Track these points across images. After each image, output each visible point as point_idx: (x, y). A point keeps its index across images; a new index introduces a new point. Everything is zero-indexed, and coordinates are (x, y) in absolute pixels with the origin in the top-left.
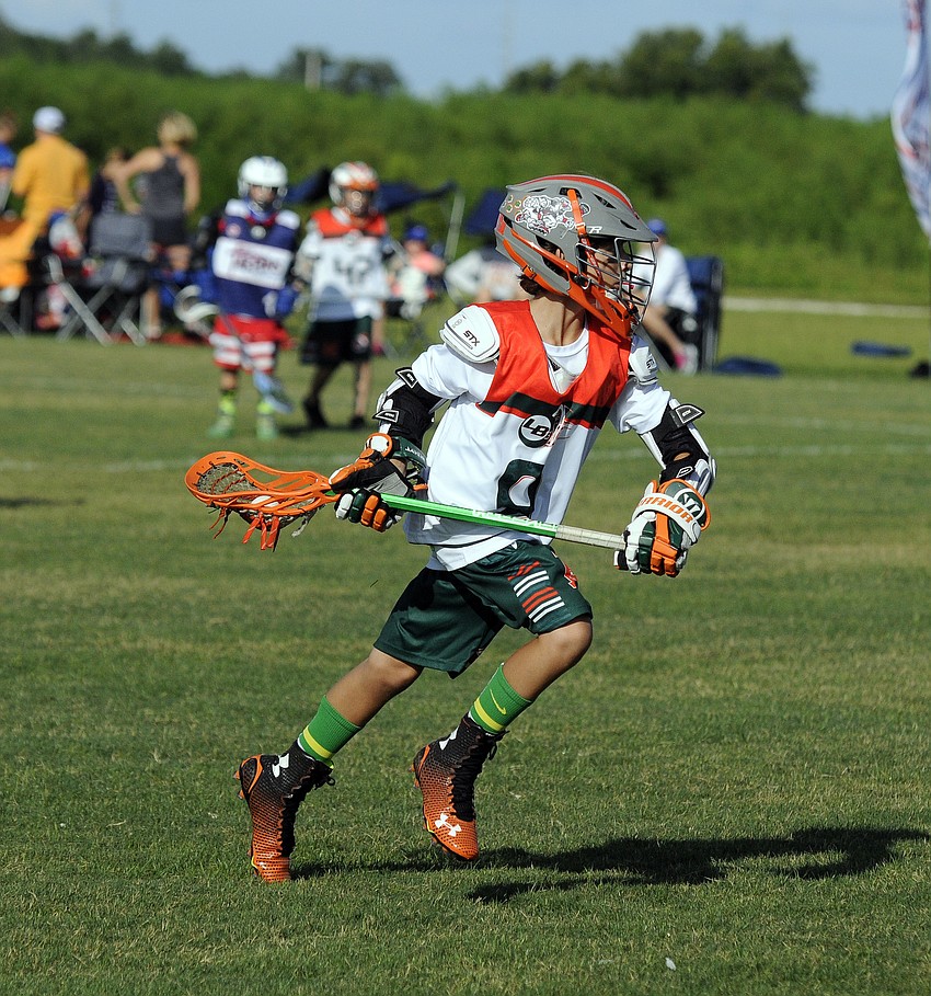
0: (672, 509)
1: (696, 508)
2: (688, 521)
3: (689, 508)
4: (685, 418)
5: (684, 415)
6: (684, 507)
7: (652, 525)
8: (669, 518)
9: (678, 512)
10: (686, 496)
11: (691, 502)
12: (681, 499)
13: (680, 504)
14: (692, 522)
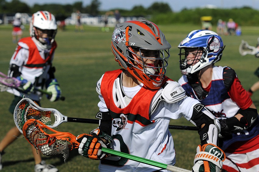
0: (209, 158)
1: (219, 154)
2: (217, 161)
3: (216, 155)
4: (199, 110)
5: (198, 108)
6: (214, 155)
7: (202, 166)
8: (209, 162)
9: (212, 158)
10: (214, 150)
11: (217, 152)
12: (212, 152)
13: (212, 155)
14: (218, 161)
